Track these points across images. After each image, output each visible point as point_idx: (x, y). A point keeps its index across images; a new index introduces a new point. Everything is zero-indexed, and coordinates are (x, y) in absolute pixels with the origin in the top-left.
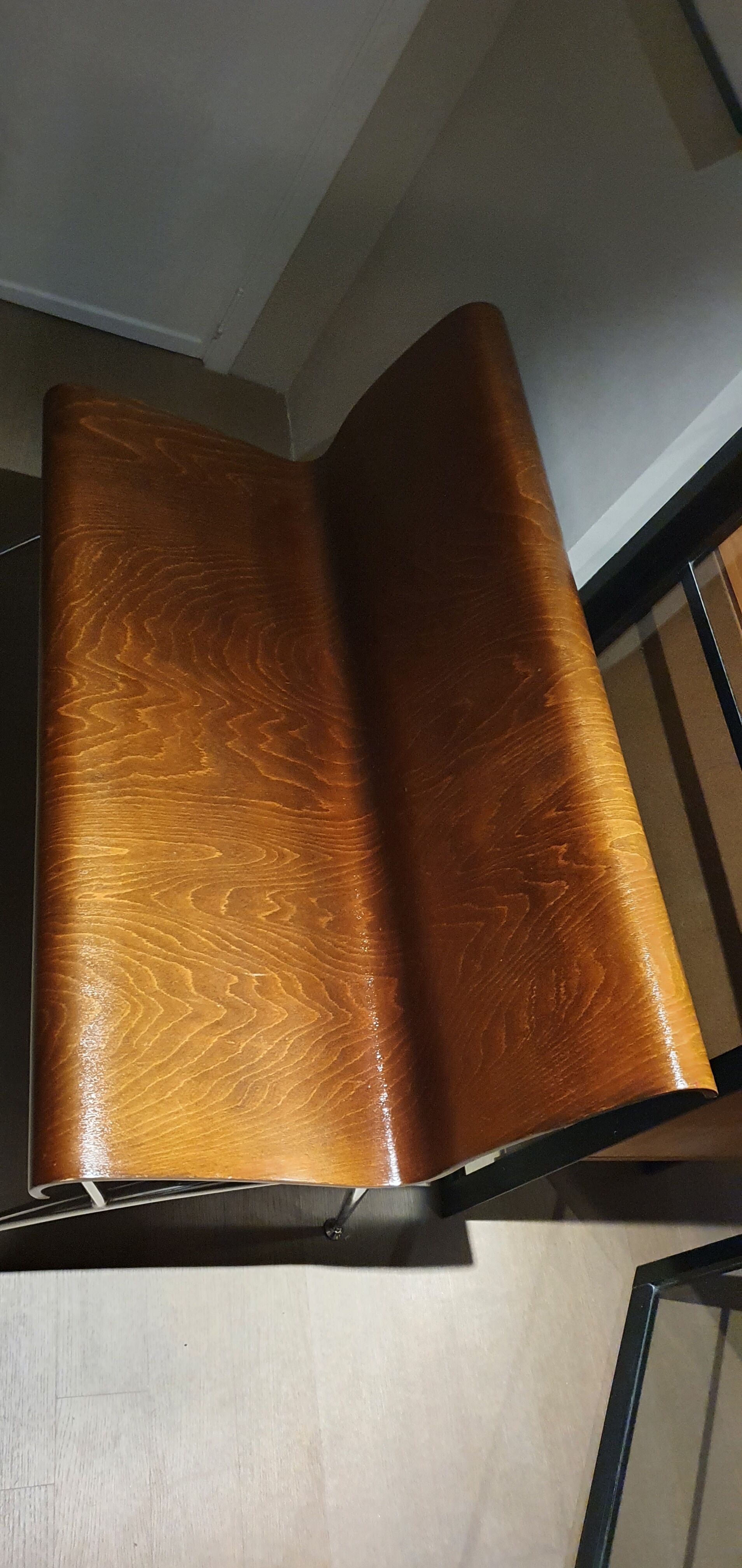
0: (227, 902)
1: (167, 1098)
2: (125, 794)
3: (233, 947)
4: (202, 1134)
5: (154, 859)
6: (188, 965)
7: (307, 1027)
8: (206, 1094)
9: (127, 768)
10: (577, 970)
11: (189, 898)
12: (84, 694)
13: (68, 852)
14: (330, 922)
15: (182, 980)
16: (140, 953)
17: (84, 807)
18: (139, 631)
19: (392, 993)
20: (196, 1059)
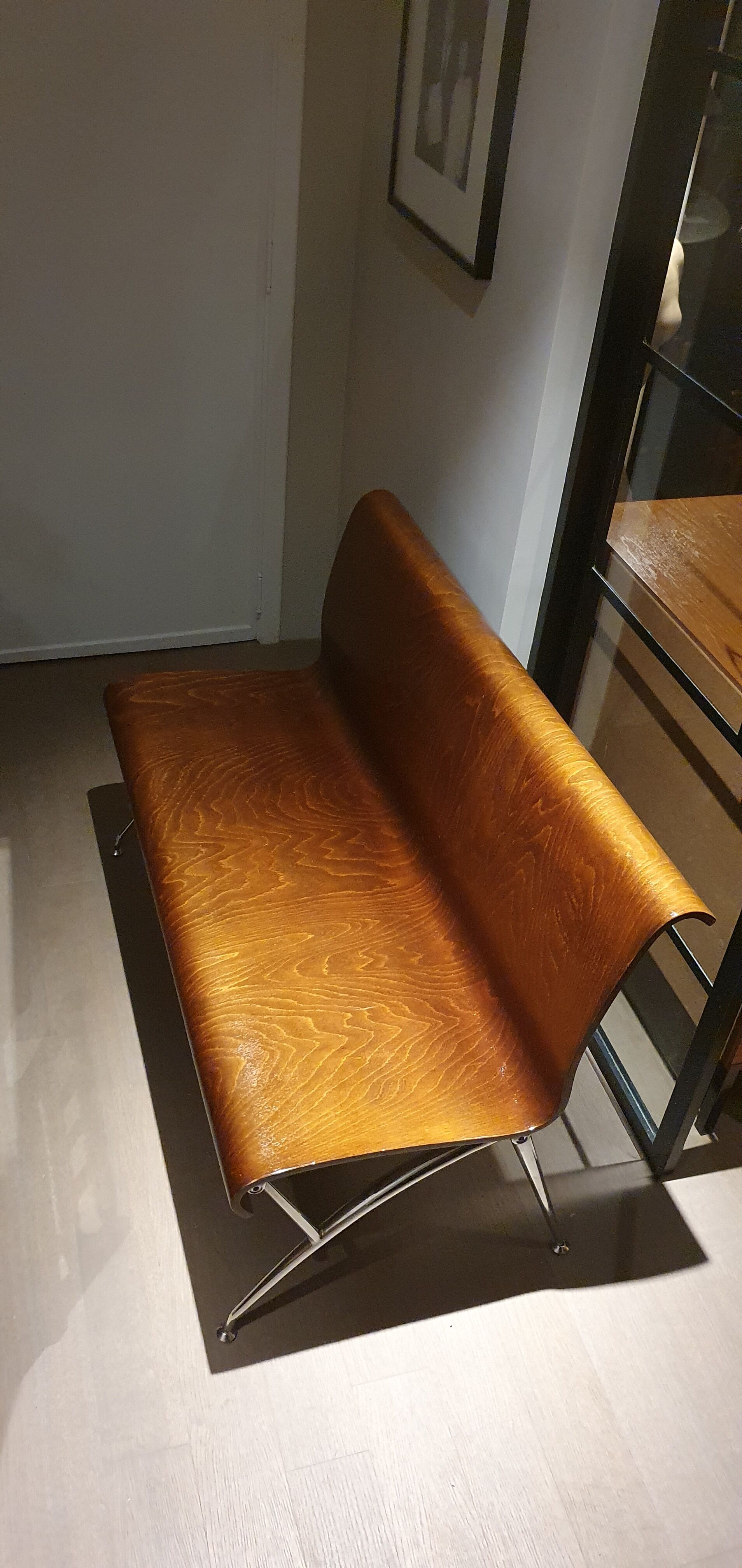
0: (327, 966)
1: (315, 1107)
2: (226, 917)
3: (341, 995)
4: (352, 1125)
5: (260, 952)
6: (307, 1015)
7: (421, 1035)
8: (346, 1097)
9: (224, 900)
10: (578, 880)
11: (295, 971)
12: (178, 864)
13: (193, 968)
14: (420, 959)
15: (305, 1026)
16: (266, 1017)
17: (197, 936)
18: (208, 811)
19: (487, 991)
20: (332, 1075)
